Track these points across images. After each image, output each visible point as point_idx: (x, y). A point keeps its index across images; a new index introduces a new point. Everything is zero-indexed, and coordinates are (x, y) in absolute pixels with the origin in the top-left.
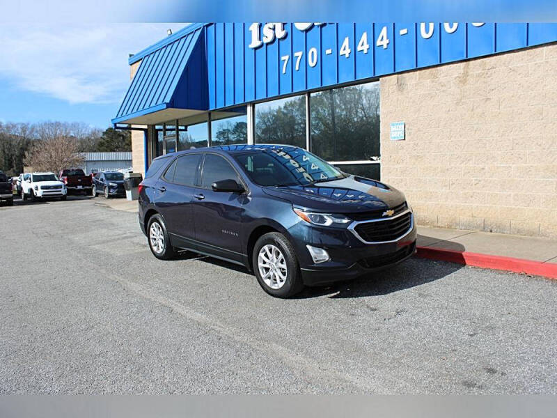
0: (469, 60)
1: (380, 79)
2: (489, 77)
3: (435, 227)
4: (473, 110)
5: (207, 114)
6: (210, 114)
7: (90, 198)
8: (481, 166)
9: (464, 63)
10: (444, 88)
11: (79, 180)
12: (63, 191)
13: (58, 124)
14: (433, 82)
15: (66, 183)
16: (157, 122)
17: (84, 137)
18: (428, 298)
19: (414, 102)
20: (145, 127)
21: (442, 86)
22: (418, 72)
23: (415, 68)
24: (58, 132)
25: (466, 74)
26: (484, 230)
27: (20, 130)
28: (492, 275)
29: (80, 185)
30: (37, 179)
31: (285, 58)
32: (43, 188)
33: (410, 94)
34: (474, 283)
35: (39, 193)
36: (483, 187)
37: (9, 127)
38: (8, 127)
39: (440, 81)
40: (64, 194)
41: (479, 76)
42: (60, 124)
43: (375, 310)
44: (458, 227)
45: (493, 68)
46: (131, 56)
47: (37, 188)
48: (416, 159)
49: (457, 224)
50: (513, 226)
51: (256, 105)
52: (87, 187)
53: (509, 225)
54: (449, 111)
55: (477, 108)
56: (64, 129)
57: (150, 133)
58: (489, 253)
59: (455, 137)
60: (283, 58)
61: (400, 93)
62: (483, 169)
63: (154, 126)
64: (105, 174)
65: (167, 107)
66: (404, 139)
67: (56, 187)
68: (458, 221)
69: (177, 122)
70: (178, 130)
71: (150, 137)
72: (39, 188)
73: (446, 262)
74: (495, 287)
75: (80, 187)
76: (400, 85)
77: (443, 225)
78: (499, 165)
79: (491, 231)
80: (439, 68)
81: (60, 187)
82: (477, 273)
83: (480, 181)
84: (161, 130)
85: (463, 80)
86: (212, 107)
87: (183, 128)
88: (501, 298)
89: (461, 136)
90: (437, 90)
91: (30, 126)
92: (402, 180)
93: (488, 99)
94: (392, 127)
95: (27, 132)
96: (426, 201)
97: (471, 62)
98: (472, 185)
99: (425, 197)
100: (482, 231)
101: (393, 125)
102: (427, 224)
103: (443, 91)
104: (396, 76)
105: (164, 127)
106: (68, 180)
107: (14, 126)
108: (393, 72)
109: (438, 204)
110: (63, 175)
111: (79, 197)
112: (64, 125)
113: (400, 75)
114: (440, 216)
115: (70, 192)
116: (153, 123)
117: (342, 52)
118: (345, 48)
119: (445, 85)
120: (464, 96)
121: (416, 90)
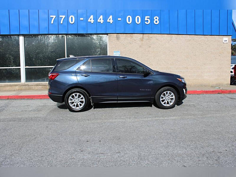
0: (144, 34)
9: (142, 35)
10: (135, 41)
14: (131, 39)
22: (125, 34)
25: (143, 38)
31: (53, 16)
33: (122, 42)
41: (147, 39)
45: (152, 38)
54: (137, 49)
55: (147, 49)
60: (51, 16)
61: (118, 41)
76: (118, 38)
90: (133, 42)
94: (114, 53)
101: (115, 52)
104: (116, 34)
113: (117, 34)
117: (89, 21)
118: (91, 19)
119: (135, 40)
120: (142, 45)
121: (124, 40)
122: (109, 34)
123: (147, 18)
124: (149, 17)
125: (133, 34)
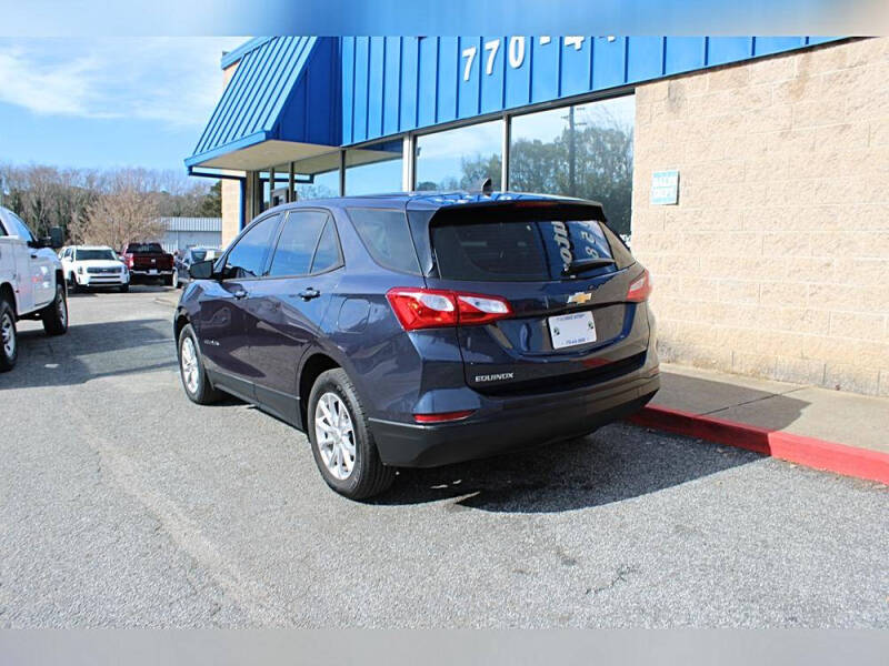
0: (812, 49)
1: (637, 89)
2: (850, 82)
3: (727, 372)
4: (813, 149)
5: (340, 155)
6: (344, 153)
7: (166, 291)
8: (825, 259)
9: (802, 56)
10: (758, 106)
11: (153, 261)
12: (124, 278)
13: (141, 172)
14: (737, 93)
15: (132, 264)
16: (261, 167)
17: (182, 194)
18: (694, 539)
19: (698, 132)
20: (243, 174)
21: (755, 101)
22: (709, 75)
23: (703, 66)
24: (143, 183)
25: (803, 77)
26: (823, 383)
27: (84, 181)
28: (839, 489)
29: (153, 268)
30: (83, 256)
31: (470, 53)
32: (90, 270)
33: (691, 118)
34: (799, 507)
35: (84, 279)
36: (828, 300)
37: (68, 175)
38: (66, 175)
39: (750, 92)
40: (124, 281)
41: (831, 80)
42: (145, 172)
43: (574, 562)
44: (772, 376)
45: (862, 63)
46: (224, 54)
47: (81, 271)
48: (698, 242)
49: (770, 370)
50: (883, 380)
51: (419, 138)
52: (166, 273)
53: (875, 377)
54: (766, 150)
55: (822, 143)
56: (151, 181)
57: (250, 185)
58: (833, 440)
59: (776, 200)
60: (465, 53)
61: (672, 115)
62: (828, 265)
63: (258, 172)
64: (193, 253)
65: (268, 138)
66: (677, 204)
67: (112, 270)
68: (772, 364)
69: (293, 167)
70: (293, 181)
71: (250, 192)
72: (85, 271)
73: (743, 450)
74: (846, 520)
75: (153, 272)
76: (674, 102)
77: (743, 371)
78: (861, 259)
79: (838, 388)
80: (749, 67)
81: (119, 270)
82: (807, 481)
83: (820, 288)
84: (267, 180)
85: (798, 88)
86: (346, 142)
87: (307, 178)
88: (860, 552)
89: (786, 200)
90: (744, 109)
91: (99, 175)
92: (669, 280)
93: (845, 127)
94: (656, 183)
95: (95, 184)
96: (713, 323)
97: (814, 54)
98: (803, 296)
99: (713, 315)
100: (820, 386)
101: (656, 176)
102: (712, 366)
103: (756, 111)
104: (666, 82)
105: (273, 175)
106: (135, 259)
107: (76, 173)
108: (660, 75)
109: (736, 330)
110: (128, 252)
111: (150, 288)
112: (151, 173)
113: (673, 82)
114: (738, 353)
115: (135, 279)
116: (255, 168)
120: (797, 121)
121: (704, 108)
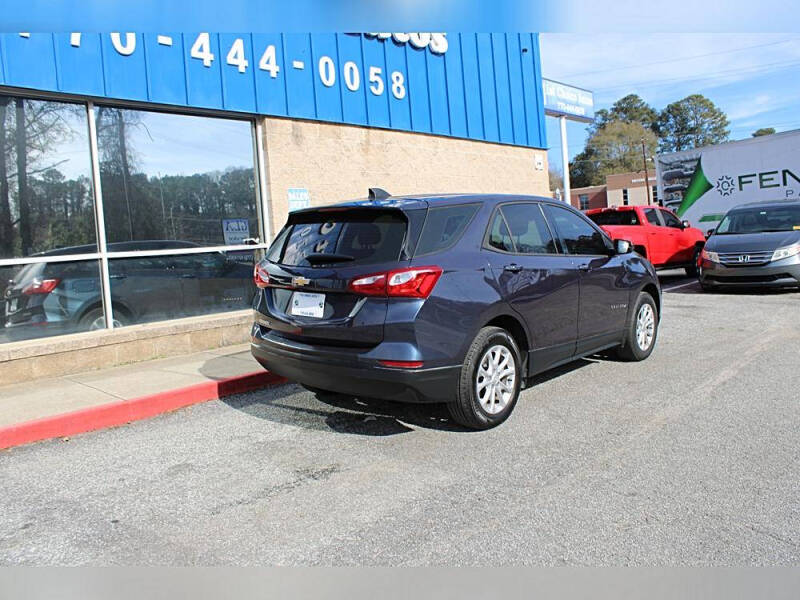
0: (370, 128)
2: (387, 151)
10: (348, 154)
14: (336, 142)
21: (346, 150)
22: (317, 125)
23: (314, 118)
25: (368, 142)
33: (310, 151)
39: (344, 144)
41: (379, 148)
45: (390, 143)
61: (297, 147)
76: (297, 138)
80: (341, 128)
85: (366, 147)
90: (342, 154)
94: (290, 195)
97: (371, 131)
101: (291, 191)
103: (348, 157)
104: (290, 122)
108: (285, 115)
113: (294, 123)
117: (195, 53)
118: (202, 48)
119: (348, 150)
120: (368, 168)
121: (318, 148)
122: (267, 119)
123: (376, 74)
124: (379, 71)
125: (339, 124)
